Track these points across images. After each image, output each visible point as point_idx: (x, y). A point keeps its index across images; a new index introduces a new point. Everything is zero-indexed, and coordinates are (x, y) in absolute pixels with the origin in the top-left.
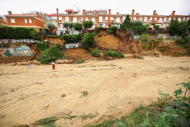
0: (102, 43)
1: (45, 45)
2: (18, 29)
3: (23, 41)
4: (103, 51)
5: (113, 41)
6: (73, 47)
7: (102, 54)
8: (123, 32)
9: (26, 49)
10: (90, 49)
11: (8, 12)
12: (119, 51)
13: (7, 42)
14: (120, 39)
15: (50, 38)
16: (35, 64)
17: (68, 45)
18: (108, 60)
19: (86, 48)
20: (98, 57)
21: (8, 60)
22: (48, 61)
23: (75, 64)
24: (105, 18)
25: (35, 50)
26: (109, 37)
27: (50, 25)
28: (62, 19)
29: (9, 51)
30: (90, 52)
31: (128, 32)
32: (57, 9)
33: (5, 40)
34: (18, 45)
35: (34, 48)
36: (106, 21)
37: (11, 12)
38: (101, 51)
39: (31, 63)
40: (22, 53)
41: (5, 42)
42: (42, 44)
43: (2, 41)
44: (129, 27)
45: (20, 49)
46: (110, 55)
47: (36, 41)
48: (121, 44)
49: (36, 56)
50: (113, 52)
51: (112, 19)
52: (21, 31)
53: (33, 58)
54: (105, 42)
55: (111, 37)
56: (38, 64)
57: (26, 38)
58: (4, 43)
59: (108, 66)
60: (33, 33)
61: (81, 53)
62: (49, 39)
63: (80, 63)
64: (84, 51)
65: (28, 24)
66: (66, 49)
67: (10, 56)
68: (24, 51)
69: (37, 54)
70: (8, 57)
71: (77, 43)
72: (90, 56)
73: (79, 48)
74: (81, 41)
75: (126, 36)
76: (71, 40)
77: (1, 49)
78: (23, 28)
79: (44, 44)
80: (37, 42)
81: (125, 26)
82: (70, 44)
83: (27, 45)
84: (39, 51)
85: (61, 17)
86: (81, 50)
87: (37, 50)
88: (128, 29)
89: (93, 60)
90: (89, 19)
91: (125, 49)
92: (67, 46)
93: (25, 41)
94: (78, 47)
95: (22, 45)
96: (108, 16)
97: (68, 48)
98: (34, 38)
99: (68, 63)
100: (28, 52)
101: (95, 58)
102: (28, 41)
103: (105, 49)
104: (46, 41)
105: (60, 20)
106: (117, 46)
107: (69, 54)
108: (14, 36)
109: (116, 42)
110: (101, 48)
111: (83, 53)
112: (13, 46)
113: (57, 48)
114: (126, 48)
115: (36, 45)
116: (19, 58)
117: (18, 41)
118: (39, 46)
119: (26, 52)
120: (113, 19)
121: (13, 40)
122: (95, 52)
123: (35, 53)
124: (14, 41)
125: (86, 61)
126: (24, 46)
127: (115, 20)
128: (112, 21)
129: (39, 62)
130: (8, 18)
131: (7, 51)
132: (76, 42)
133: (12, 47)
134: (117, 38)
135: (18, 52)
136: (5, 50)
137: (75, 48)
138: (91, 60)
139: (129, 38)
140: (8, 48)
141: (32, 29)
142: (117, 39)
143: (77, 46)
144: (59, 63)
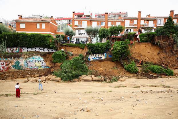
0: (136, 54)
1: (64, 55)
2: (33, 36)
3: (35, 50)
4: (140, 66)
5: (151, 52)
6: (98, 59)
7: (139, 69)
8: (165, 40)
9: (40, 60)
10: (122, 61)
11: (19, 16)
12: (163, 65)
13: (17, 51)
14: (160, 48)
15: (68, 46)
16: (53, 80)
17: (93, 56)
18: (151, 77)
19: (117, 61)
20: (136, 73)
21: (16, 74)
22: (72, 77)
23: (108, 82)
24: (133, 22)
25: (50, 62)
26: (144, 46)
27: (69, 31)
28: (79, 23)
29: (19, 63)
30: (123, 66)
31: (172, 39)
32: (73, 12)
33: (15, 49)
34: (31, 55)
35: (49, 59)
36: (135, 25)
37: (22, 17)
38: (138, 65)
39: (48, 79)
40: (33, 65)
41: (15, 51)
42: (60, 55)
43: (12, 50)
44: (174, 33)
45: (32, 60)
46: (153, 71)
47: (50, 51)
48: (163, 55)
49: (52, 69)
50: (156, 67)
51: (142, 22)
52: (36, 38)
53: (48, 72)
54: (139, 53)
55: (147, 46)
56: (58, 81)
57: (39, 47)
58: (13, 53)
59: (158, 86)
60: (51, 40)
61: (110, 67)
62: (67, 48)
63: (114, 81)
64: (113, 64)
65: (41, 29)
66: (89, 62)
67: (18, 69)
68: (36, 63)
69: (52, 67)
70: (16, 70)
71: (104, 55)
72: (123, 72)
73: (106, 61)
74: (109, 51)
75: (169, 45)
76: (97, 50)
77: (11, 60)
78: (38, 35)
79: (62, 54)
80: (52, 52)
81: (166, 31)
82: (94, 54)
83: (41, 55)
84: (55, 63)
85: (77, 22)
86: (109, 63)
87: (53, 62)
88: (172, 35)
89: (129, 77)
90: (112, 24)
91: (171, 63)
92: (91, 58)
93: (37, 50)
94: (105, 59)
95: (35, 55)
96: (138, 20)
97: (91, 59)
98: (51, 46)
99: (98, 81)
100: (41, 65)
101: (131, 75)
102: (42, 51)
103: (142, 62)
104: (63, 50)
105: (76, 25)
106: (157, 59)
107: (94, 68)
108: (26, 44)
109: (155, 53)
110: (137, 61)
111: (112, 67)
112: (26, 56)
113: (81, 60)
114: (172, 61)
115: (52, 56)
116: (29, 71)
117: (30, 50)
118: (56, 56)
119: (38, 64)
120: (145, 22)
121: (24, 48)
122: (132, 66)
123: (50, 66)
124: (25, 50)
125: (121, 79)
126: (37, 57)
127: (146, 24)
128: (143, 26)
129: (58, 79)
130: (18, 23)
131: (18, 62)
132: (103, 53)
133: (23, 58)
134: (155, 47)
135: (29, 64)
136: (15, 61)
137: (101, 61)
138: (127, 78)
139: (173, 47)
140: (19, 59)
141: (49, 36)
142: (156, 49)
143: (103, 58)
144: (85, 81)
